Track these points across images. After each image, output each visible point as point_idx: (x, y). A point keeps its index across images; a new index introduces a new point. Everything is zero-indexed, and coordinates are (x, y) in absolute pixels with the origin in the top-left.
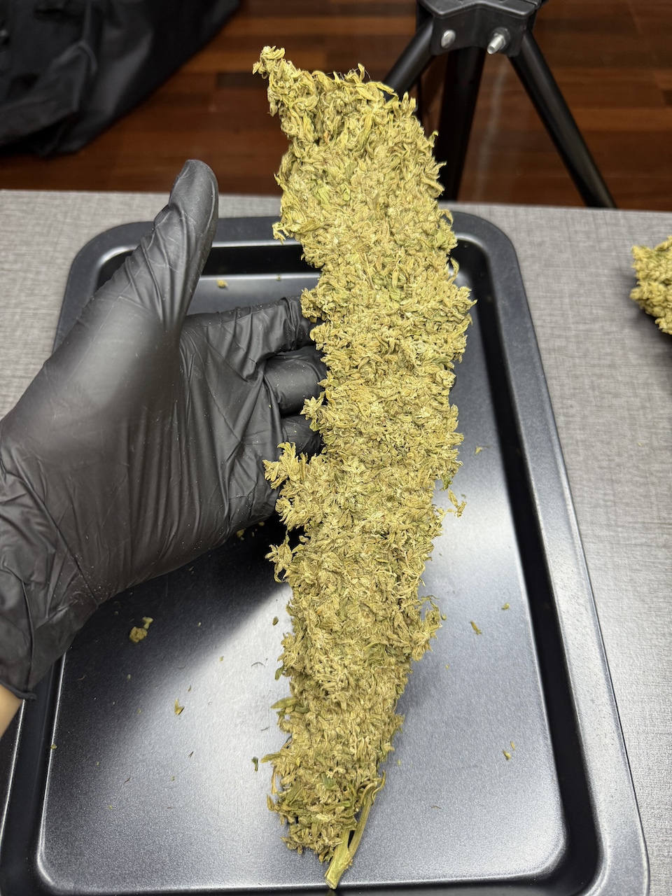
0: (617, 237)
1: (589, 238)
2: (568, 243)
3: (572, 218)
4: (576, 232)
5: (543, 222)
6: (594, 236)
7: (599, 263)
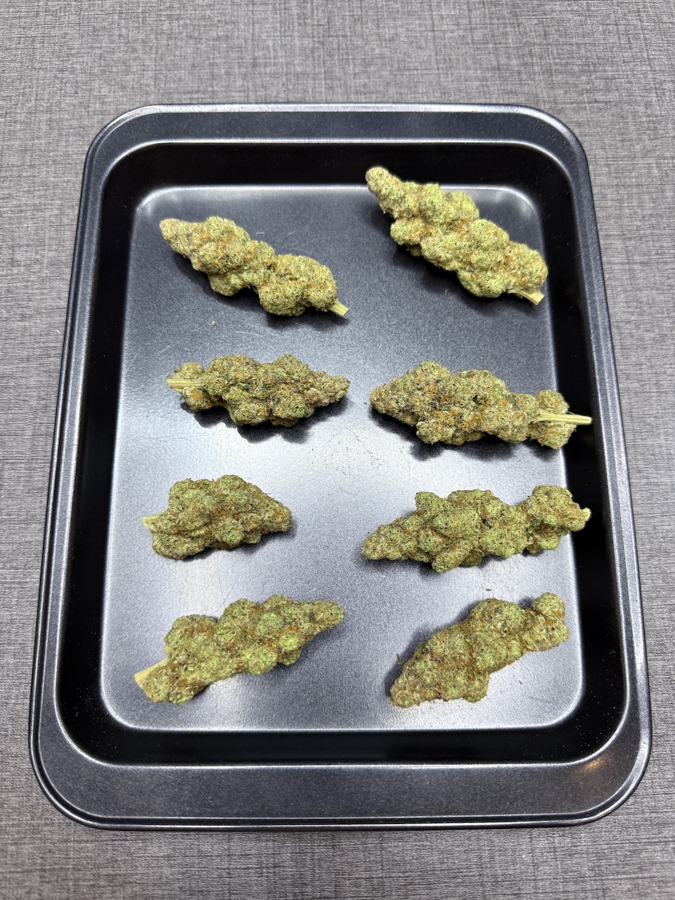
0: (495, 21)
1: (458, 25)
2: (430, 34)
4: (442, 17)
6: (466, 21)
7: (470, 62)
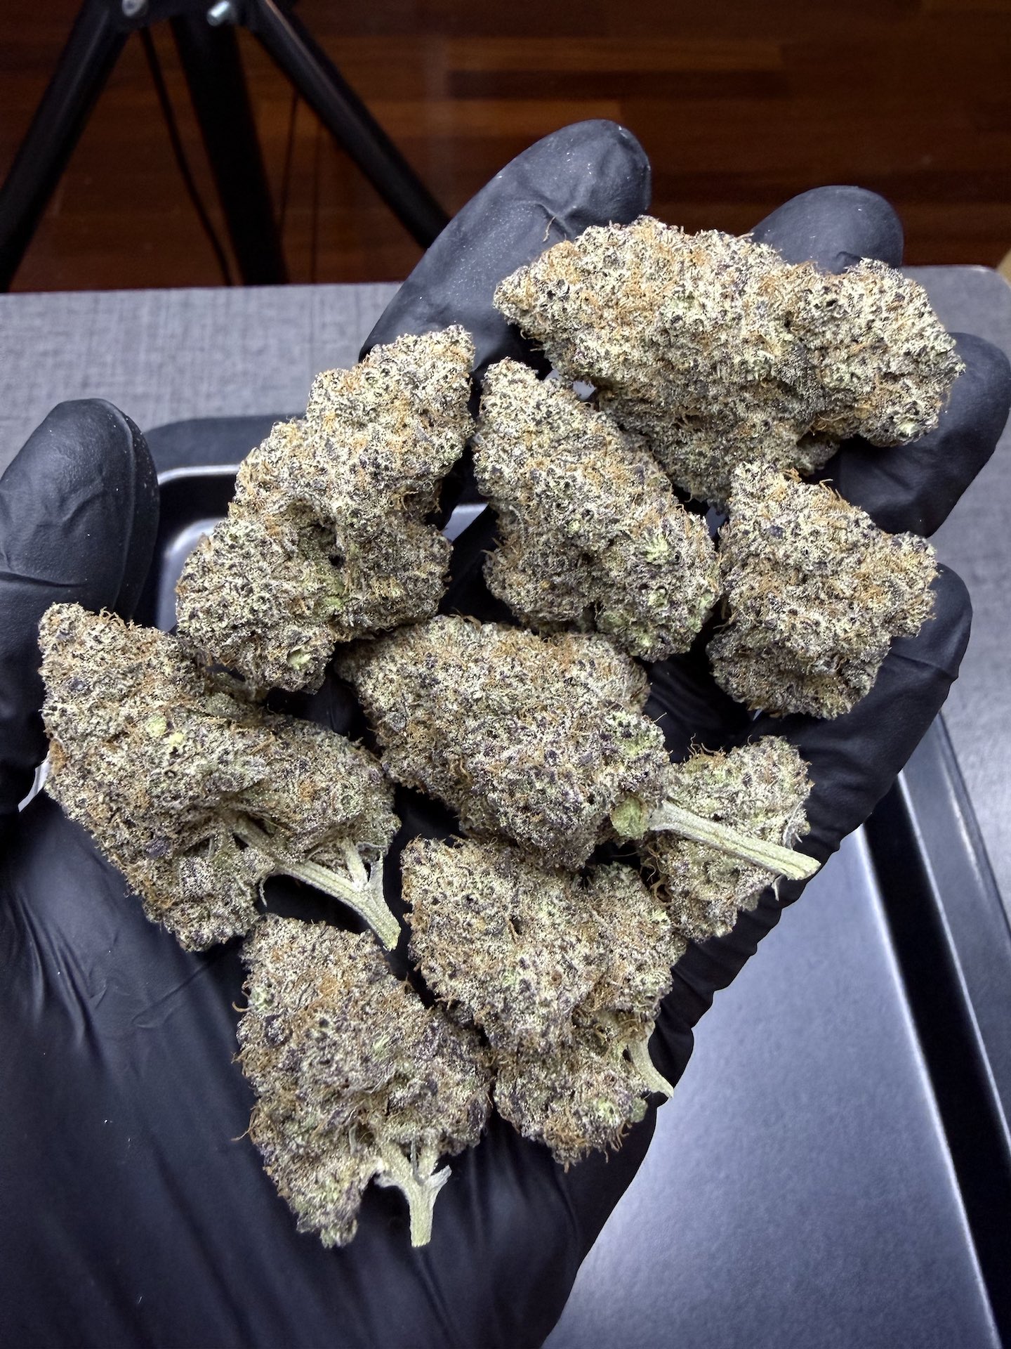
2: (307, 346)
3: (322, 303)
4: (324, 326)
5: (271, 313)
